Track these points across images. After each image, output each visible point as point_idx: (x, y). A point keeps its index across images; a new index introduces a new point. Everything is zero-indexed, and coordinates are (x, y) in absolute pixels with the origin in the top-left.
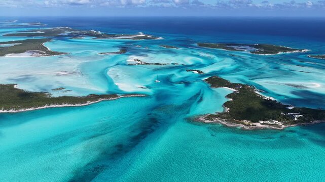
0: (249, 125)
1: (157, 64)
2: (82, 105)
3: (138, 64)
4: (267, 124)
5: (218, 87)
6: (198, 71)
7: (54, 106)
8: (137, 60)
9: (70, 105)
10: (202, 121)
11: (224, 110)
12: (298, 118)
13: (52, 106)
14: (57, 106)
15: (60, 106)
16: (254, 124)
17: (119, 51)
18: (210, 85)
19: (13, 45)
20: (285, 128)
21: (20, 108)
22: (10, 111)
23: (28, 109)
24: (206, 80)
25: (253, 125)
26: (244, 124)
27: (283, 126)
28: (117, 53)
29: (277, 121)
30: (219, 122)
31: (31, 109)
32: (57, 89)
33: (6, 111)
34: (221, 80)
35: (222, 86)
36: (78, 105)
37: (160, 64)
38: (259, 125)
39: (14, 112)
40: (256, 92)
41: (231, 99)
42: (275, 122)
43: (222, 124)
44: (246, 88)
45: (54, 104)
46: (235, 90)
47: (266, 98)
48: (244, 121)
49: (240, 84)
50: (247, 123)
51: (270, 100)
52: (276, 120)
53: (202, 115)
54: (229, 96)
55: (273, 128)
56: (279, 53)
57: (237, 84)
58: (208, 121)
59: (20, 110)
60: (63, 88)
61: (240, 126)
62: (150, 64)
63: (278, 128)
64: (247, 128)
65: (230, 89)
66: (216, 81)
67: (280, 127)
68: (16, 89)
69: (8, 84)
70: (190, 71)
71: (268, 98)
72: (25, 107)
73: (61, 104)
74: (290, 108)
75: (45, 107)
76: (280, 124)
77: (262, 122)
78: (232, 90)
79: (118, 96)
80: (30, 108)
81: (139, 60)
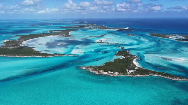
3: (98, 42)
5: (118, 55)
6: (122, 47)
19: (57, 32)
25: (102, 73)
30: (89, 69)
35: (121, 55)
38: (106, 73)
40: (135, 60)
42: (116, 73)
46: (124, 57)
67: (114, 75)
77: (109, 72)
81: (101, 41)
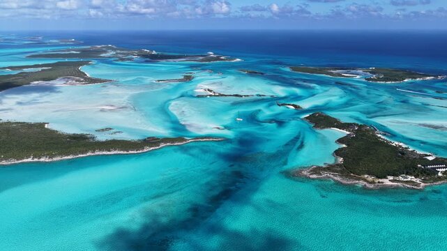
0: (373, 182)
1: (236, 95)
2: (138, 152)
3: (210, 95)
4: (399, 181)
5: (324, 128)
6: (293, 105)
7: (101, 153)
8: (209, 90)
9: (122, 152)
10: (306, 176)
11: (336, 160)
12: (444, 173)
13: (97, 153)
14: (105, 153)
15: (109, 153)
16: (380, 180)
17: (183, 78)
18: (312, 125)
19: (40, 69)
20: (426, 186)
21: (54, 156)
22: (42, 160)
23: (66, 158)
24: (307, 118)
25: (379, 182)
26: (365, 180)
27: (422, 184)
28: (180, 80)
29: (413, 177)
30: (329, 177)
31: (69, 157)
32: (103, 130)
33: (36, 160)
34: (328, 118)
35: (330, 127)
36: (133, 152)
37: (241, 96)
38: (387, 182)
39: (47, 161)
40: (379, 136)
41: (344, 146)
42: (410, 178)
43: (334, 180)
44: (363, 129)
45: (100, 150)
46: (348, 133)
47: (394, 144)
48: (366, 176)
49: (355, 124)
50: (370, 179)
51: (400, 146)
52: (411, 175)
53: (306, 168)
54: (340, 141)
55: (409, 186)
56: (406, 80)
57: (351, 124)
58: (314, 176)
59: (55, 159)
60: (110, 129)
61: (361, 183)
62: (226, 96)
63: (416, 187)
64: (371, 186)
65: (341, 130)
66: (320, 119)
67: (418, 185)
68: (47, 129)
69: (37, 123)
70: (283, 105)
71: (397, 143)
72: (61, 154)
73: (109, 151)
74: (430, 158)
75: (88, 154)
76: (418, 181)
77: (391, 178)
78: (345, 133)
79: (186, 140)
80: (68, 155)
81: (211, 91)
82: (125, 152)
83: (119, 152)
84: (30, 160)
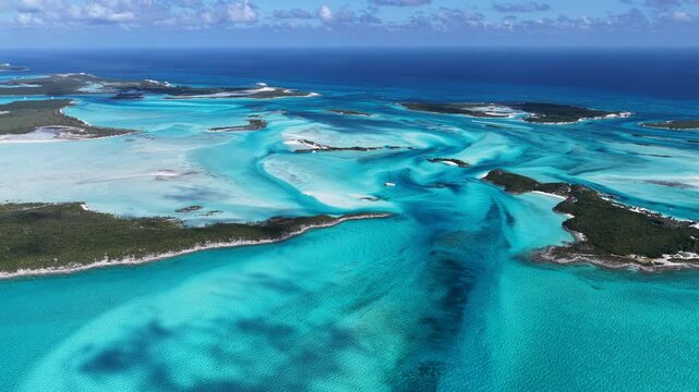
0: (648, 264)
4: (680, 261)
5: (522, 191)
7: (216, 245)
9: (249, 242)
14: (221, 245)
15: (228, 245)
18: (502, 188)
22: (126, 261)
23: (162, 256)
29: (695, 254)
31: (167, 255)
33: (114, 262)
35: (528, 190)
39: (135, 262)
40: (606, 199)
41: (571, 216)
44: (580, 191)
45: (213, 241)
46: (564, 198)
48: (633, 256)
50: (642, 259)
54: (560, 208)
61: (634, 267)
65: (549, 194)
73: (228, 241)
75: (196, 249)
77: (668, 257)
80: (165, 252)
82: (254, 243)
83: (244, 243)
84: (104, 263)
